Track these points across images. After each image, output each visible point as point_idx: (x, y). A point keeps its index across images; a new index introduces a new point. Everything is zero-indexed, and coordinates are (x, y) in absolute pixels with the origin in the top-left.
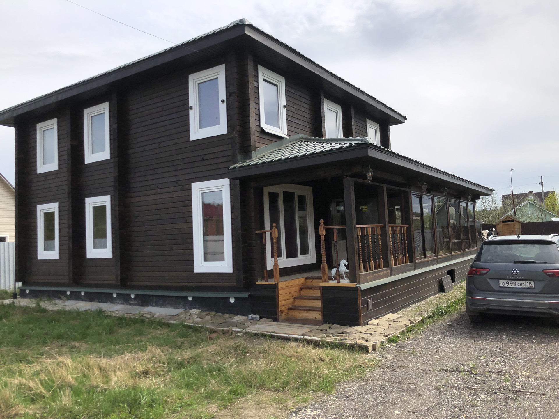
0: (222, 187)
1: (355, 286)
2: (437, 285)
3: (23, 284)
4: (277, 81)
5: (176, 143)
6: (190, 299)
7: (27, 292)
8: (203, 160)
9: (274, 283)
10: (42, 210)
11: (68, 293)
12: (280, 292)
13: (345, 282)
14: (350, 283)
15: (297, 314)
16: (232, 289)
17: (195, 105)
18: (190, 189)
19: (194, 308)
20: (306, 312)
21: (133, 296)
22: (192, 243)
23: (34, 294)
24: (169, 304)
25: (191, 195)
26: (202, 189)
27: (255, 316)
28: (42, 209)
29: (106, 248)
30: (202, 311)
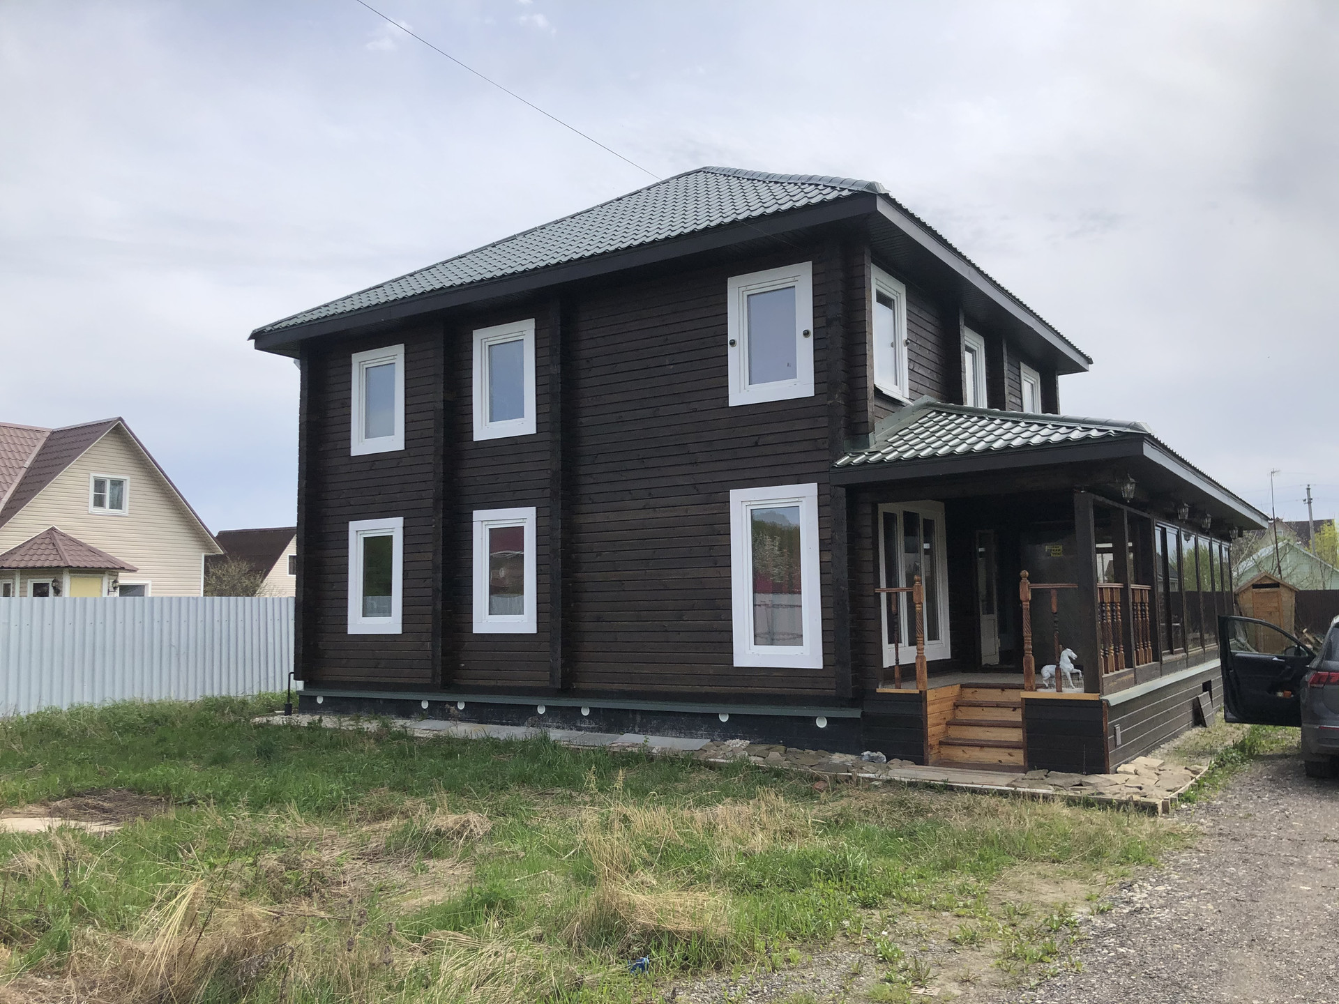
0: (800, 500)
1: (1098, 699)
2: (1189, 711)
3: (306, 686)
4: (895, 293)
5: (695, 411)
6: (724, 719)
7: (320, 701)
8: (756, 445)
9: (917, 692)
10: (361, 533)
11: (425, 705)
12: (929, 709)
13: (1074, 692)
14: (1085, 692)
15: (958, 754)
16: (822, 702)
17: (742, 339)
18: (727, 501)
19: (732, 738)
20: (978, 749)
21: (585, 712)
22: (729, 609)
23: (337, 706)
24: (673, 728)
25: (728, 513)
26: (753, 503)
27: (874, 754)
28: (359, 531)
29: (521, 612)
30: (750, 743)
